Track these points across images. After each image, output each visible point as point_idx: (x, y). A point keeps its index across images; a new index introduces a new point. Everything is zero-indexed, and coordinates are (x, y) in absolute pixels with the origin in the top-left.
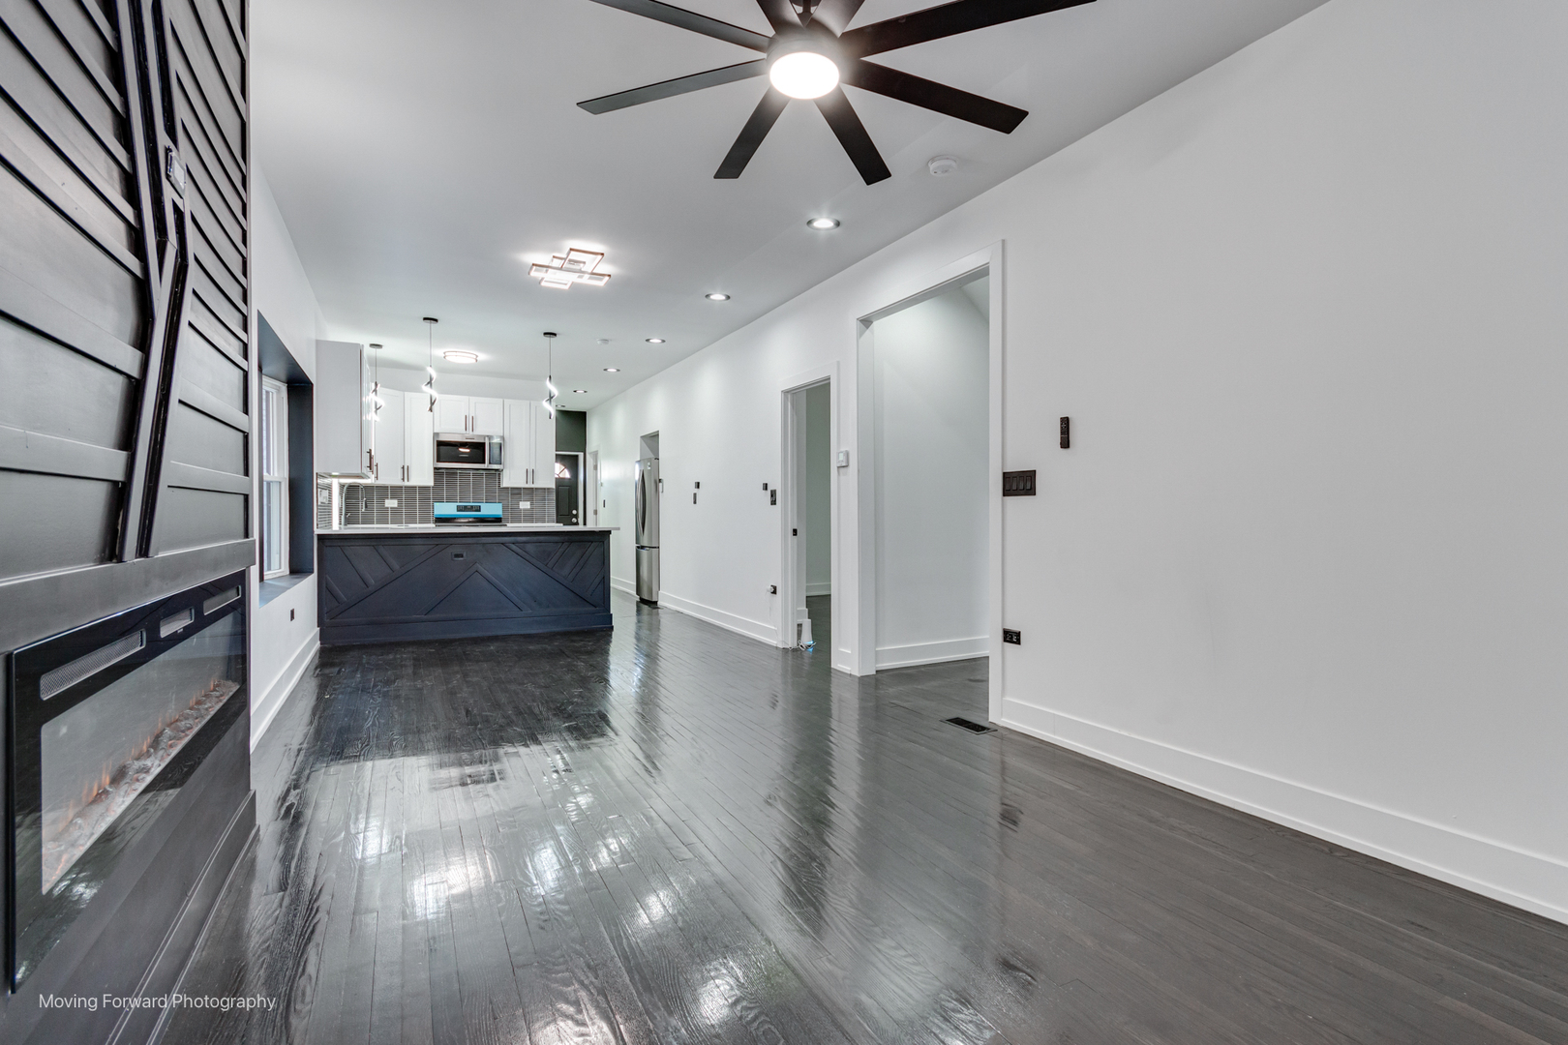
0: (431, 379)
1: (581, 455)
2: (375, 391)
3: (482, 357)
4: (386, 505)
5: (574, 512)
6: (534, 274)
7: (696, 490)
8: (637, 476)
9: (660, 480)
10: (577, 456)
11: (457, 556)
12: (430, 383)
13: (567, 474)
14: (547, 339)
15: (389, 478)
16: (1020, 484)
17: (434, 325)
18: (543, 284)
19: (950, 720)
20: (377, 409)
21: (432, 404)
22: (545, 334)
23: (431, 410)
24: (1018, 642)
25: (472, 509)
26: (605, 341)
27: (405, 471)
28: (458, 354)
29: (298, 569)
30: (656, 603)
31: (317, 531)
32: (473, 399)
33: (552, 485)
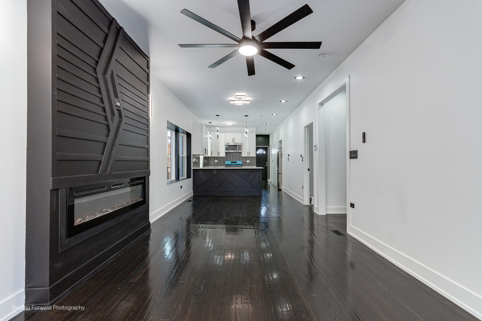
0: (218, 130)
1: (268, 147)
2: (210, 134)
3: (234, 123)
5: (267, 163)
6: (232, 102)
7: (288, 157)
8: (277, 152)
9: (281, 154)
10: (267, 147)
11: (223, 175)
12: (217, 131)
13: (264, 152)
14: (246, 117)
15: (215, 155)
16: (354, 155)
17: (218, 117)
18: (236, 104)
19: (333, 231)
20: (210, 138)
21: (218, 136)
22: (245, 116)
23: (218, 138)
24: (354, 207)
25: (234, 162)
26: (261, 116)
27: (218, 153)
28: (228, 123)
29: (189, 176)
30: (281, 189)
31: (192, 168)
32: (235, 134)
33: (255, 156)
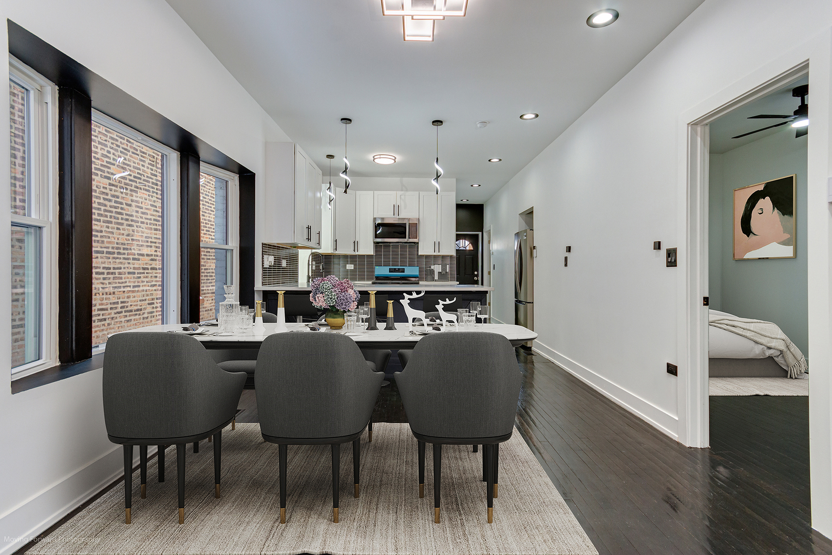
0: (346, 168)
1: (480, 233)
2: (329, 188)
3: (399, 158)
4: (347, 268)
5: (476, 273)
7: (567, 254)
8: (516, 245)
9: (534, 247)
10: (477, 235)
14: (435, 126)
15: (345, 249)
20: (330, 201)
21: (347, 187)
22: (434, 122)
25: (399, 270)
27: (356, 244)
28: (381, 156)
32: (399, 193)
33: (454, 254)
